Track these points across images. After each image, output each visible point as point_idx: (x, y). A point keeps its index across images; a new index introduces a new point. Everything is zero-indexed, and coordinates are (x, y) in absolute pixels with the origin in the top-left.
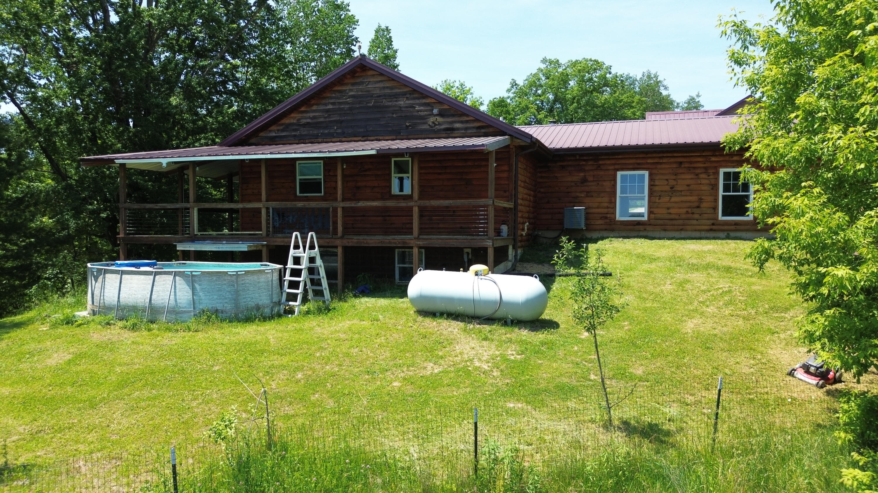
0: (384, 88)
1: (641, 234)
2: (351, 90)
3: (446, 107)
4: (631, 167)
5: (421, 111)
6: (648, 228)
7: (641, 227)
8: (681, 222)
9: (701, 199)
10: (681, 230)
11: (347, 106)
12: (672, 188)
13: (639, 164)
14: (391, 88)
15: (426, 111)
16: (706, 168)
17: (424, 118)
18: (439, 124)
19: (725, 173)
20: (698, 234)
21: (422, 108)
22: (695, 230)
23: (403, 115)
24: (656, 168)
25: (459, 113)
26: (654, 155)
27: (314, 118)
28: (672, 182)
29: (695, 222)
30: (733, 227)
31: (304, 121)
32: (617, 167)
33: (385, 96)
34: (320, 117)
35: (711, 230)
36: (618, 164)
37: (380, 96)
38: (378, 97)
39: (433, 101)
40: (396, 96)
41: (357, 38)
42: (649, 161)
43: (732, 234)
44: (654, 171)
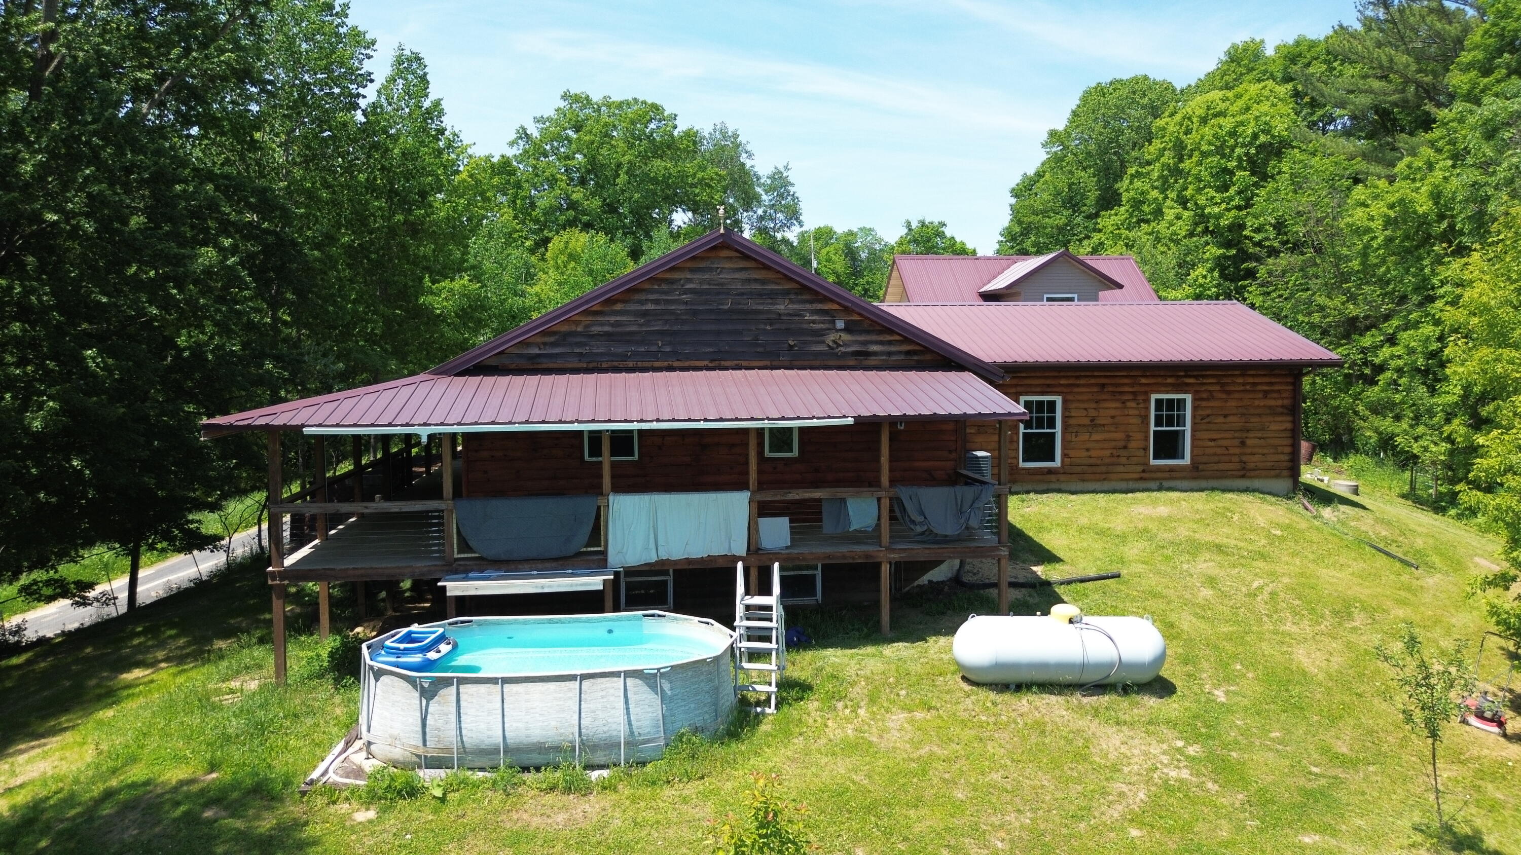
0: (749, 281)
1: (1053, 486)
2: (689, 280)
3: (856, 318)
4: (1039, 389)
5: (814, 322)
6: (1062, 477)
7: (1053, 477)
8: (1104, 469)
9: (1128, 436)
10: (1105, 479)
11: (682, 307)
12: (1092, 421)
13: (1048, 386)
14: (763, 282)
15: (823, 322)
16: (1134, 394)
17: (820, 333)
18: (845, 345)
19: (1157, 401)
20: (1123, 485)
21: (816, 317)
22: (1122, 480)
23: (783, 327)
24: (1071, 393)
25: (878, 328)
26: (1069, 374)
27: (617, 324)
28: (1093, 413)
29: (1121, 469)
30: (1167, 475)
31: (596, 329)
32: (1019, 389)
33: (751, 294)
34: (629, 323)
35: (1141, 479)
36: (1021, 385)
37: (743, 294)
38: (738, 294)
39: (836, 307)
40: (772, 296)
41: (370, 74)
42: (1063, 382)
43: (1166, 484)
44: (1070, 397)
